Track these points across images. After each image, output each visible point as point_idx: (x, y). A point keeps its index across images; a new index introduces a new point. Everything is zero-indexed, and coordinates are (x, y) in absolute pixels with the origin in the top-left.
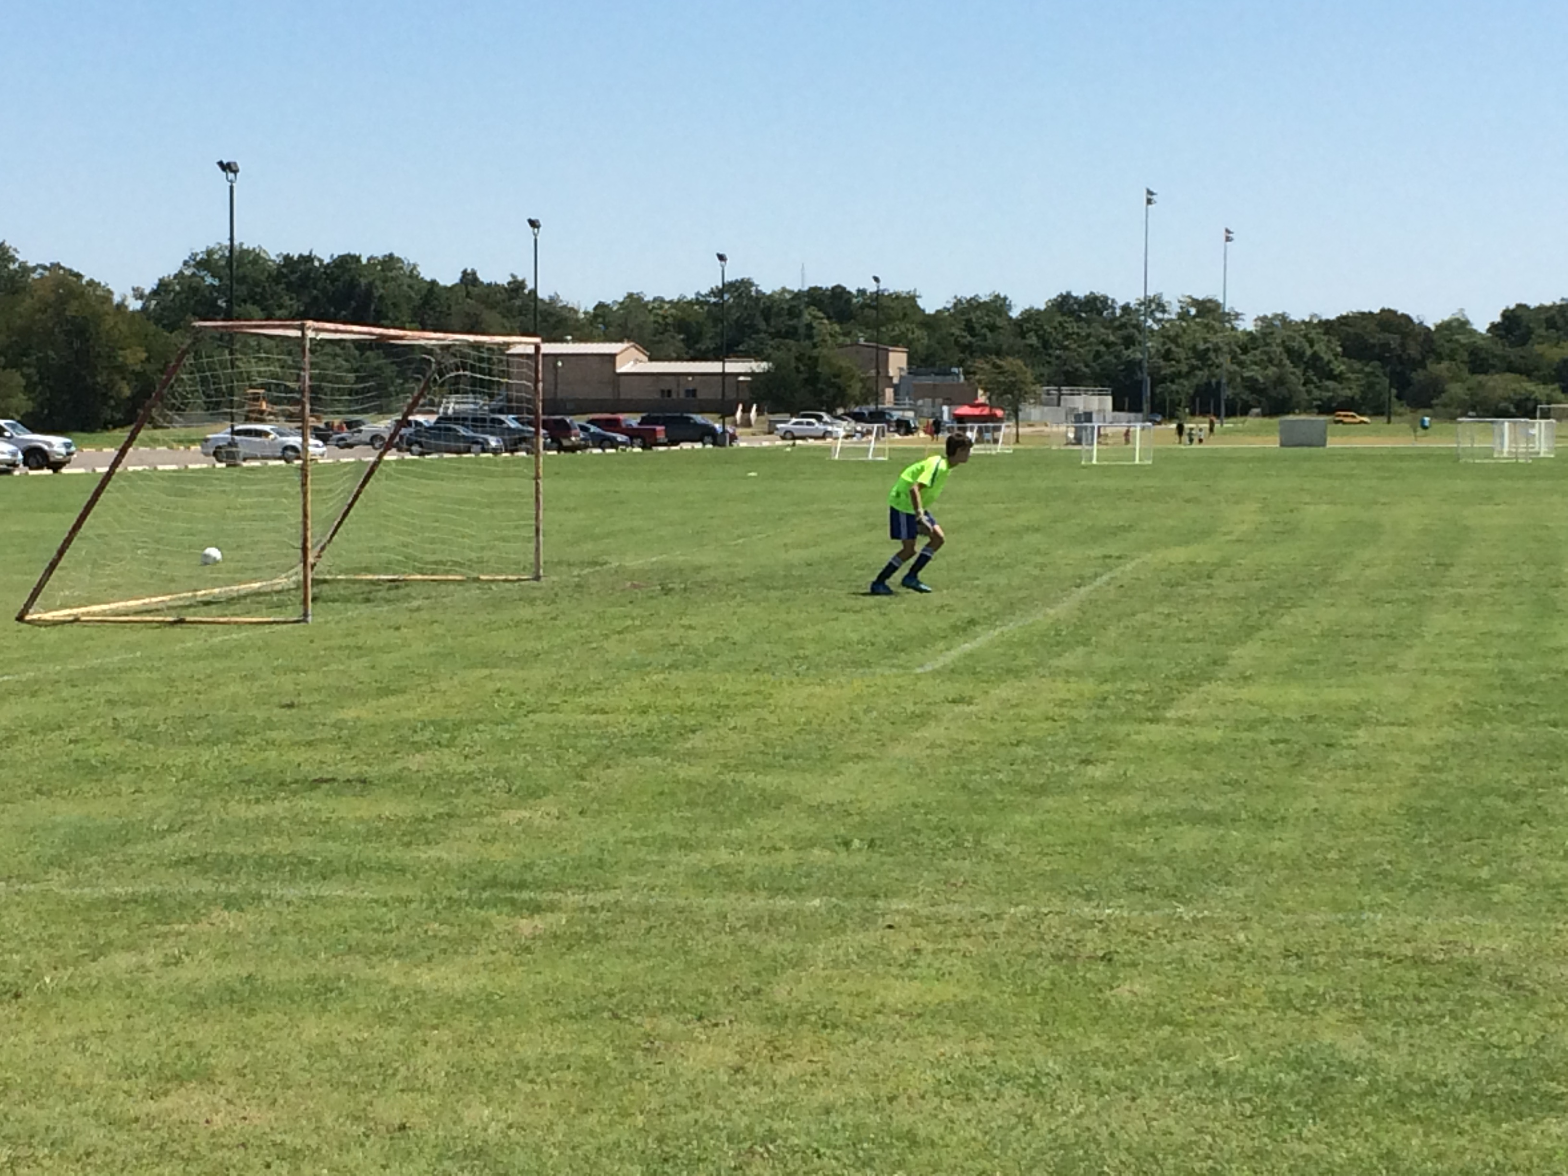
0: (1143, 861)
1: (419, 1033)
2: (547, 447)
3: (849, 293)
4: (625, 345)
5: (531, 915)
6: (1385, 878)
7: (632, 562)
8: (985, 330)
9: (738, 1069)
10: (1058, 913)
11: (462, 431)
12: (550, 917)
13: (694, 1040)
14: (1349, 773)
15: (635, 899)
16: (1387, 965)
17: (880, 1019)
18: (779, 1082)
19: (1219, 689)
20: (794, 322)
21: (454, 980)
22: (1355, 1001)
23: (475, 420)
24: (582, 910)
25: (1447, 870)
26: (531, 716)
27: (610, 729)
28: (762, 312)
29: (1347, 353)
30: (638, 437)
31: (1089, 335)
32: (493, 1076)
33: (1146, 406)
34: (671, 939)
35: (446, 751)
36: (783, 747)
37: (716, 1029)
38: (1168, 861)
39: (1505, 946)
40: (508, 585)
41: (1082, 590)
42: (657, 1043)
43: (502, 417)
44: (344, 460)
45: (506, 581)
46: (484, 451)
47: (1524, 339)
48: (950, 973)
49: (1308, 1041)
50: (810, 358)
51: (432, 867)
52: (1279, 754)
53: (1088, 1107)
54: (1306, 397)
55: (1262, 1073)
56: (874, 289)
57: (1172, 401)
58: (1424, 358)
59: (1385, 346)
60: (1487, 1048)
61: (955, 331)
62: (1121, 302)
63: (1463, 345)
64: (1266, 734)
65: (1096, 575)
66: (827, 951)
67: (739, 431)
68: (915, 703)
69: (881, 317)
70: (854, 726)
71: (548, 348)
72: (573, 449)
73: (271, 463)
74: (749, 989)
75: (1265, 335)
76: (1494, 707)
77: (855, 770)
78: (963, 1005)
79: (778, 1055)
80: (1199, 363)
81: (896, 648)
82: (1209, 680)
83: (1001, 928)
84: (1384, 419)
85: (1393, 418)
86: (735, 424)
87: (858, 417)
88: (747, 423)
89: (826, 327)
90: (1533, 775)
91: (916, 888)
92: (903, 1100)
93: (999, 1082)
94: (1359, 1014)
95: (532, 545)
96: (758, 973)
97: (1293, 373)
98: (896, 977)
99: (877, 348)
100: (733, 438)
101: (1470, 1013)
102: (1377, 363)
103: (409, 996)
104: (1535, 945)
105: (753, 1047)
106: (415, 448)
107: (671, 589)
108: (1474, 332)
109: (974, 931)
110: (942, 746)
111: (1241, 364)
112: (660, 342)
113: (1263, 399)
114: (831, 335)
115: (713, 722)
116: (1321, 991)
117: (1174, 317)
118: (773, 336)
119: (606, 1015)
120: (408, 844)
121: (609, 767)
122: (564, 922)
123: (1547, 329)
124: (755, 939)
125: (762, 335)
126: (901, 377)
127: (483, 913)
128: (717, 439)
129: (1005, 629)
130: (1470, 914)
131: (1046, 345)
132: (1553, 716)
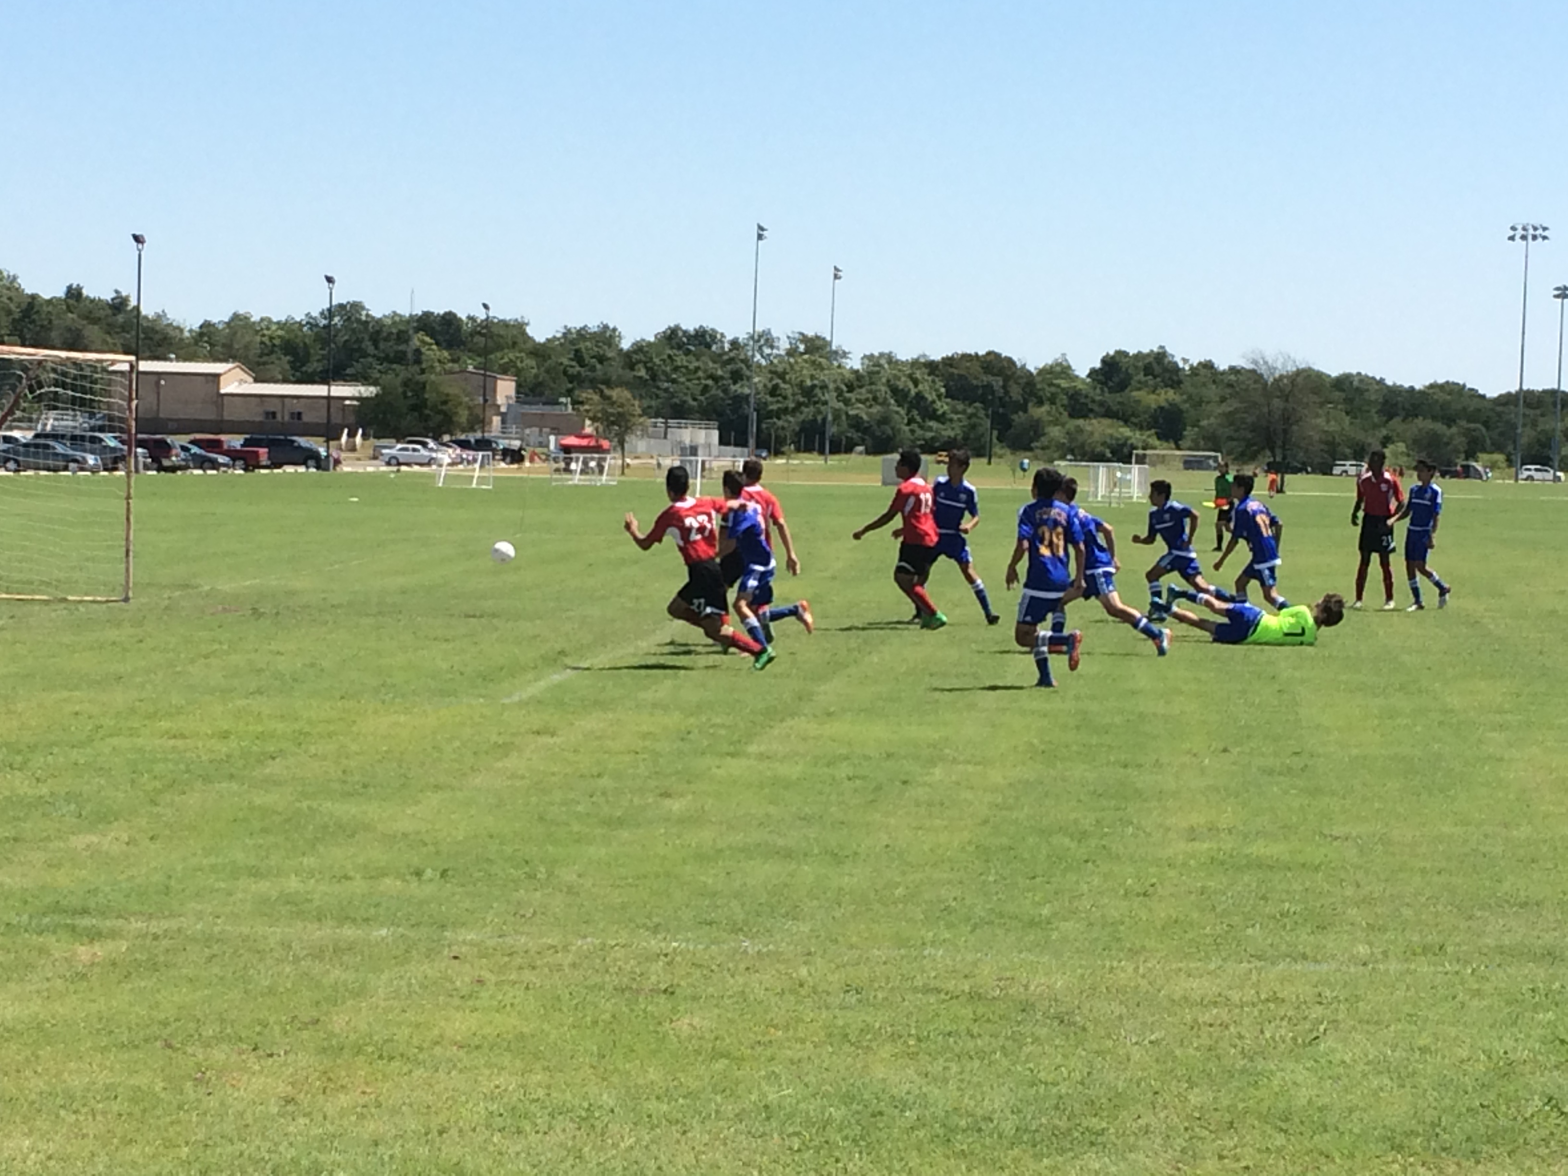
0: (713, 894)
2: (147, 467)
3: (460, 320)
4: (230, 365)
5: (91, 942)
6: (949, 914)
7: (226, 586)
8: (593, 361)
9: (290, 1100)
10: (624, 946)
11: (60, 449)
12: (110, 945)
13: (247, 1070)
14: (923, 811)
15: (199, 927)
16: (944, 1001)
17: (438, 1050)
18: (330, 1113)
19: (802, 725)
20: (402, 347)
22: (909, 1035)
23: (74, 438)
24: (144, 937)
25: (1010, 908)
26: (108, 740)
27: (188, 754)
28: (371, 334)
29: (950, 394)
30: (240, 459)
31: (697, 369)
32: (36, 1105)
33: (752, 442)
34: (231, 967)
35: (18, 773)
36: (363, 775)
37: (271, 1060)
38: (737, 895)
39: (1060, 983)
40: (95, 606)
42: (208, 1073)
43: (101, 435)
45: (94, 602)
46: (82, 469)
47: (1123, 386)
48: (512, 1005)
49: (860, 1077)
50: (417, 383)
52: (855, 790)
53: (638, 1140)
54: (909, 436)
55: (812, 1107)
56: (484, 317)
57: (777, 437)
58: (1026, 402)
59: (989, 387)
60: (1032, 1085)
61: (566, 362)
62: (729, 337)
63: (1063, 389)
64: (843, 770)
66: (390, 980)
67: (343, 455)
68: (499, 734)
69: (489, 345)
70: (436, 754)
71: (145, 366)
72: (173, 469)
74: (307, 1020)
75: (871, 373)
76: (1068, 746)
77: (433, 799)
78: (521, 1037)
79: (331, 1086)
80: (806, 400)
81: (486, 678)
82: (792, 715)
83: (566, 959)
84: (985, 460)
85: (993, 459)
86: (340, 448)
87: (464, 445)
88: (353, 449)
89: (433, 353)
90: (1099, 815)
91: (484, 919)
92: (454, 1132)
93: (552, 1116)
94: (912, 1049)
95: (123, 566)
96: (318, 1003)
97: (897, 412)
98: (457, 1008)
99: (485, 375)
100: (337, 462)
101: (1020, 1048)
102: (978, 405)
104: (1089, 982)
105: (307, 1079)
106: (11, 465)
107: (263, 613)
108: (1075, 378)
109: (539, 963)
110: (523, 777)
111: (847, 402)
112: (264, 364)
113: (867, 437)
114: (439, 361)
115: (294, 749)
116: (877, 1025)
117: (783, 353)
118: (381, 360)
119: (158, 1044)
121: (183, 793)
122: (124, 949)
123: (1145, 375)
124: (317, 968)
125: (370, 359)
126: (509, 406)
127: (41, 939)
128: (321, 464)
130: (1028, 951)
131: (654, 377)
132: (1125, 757)
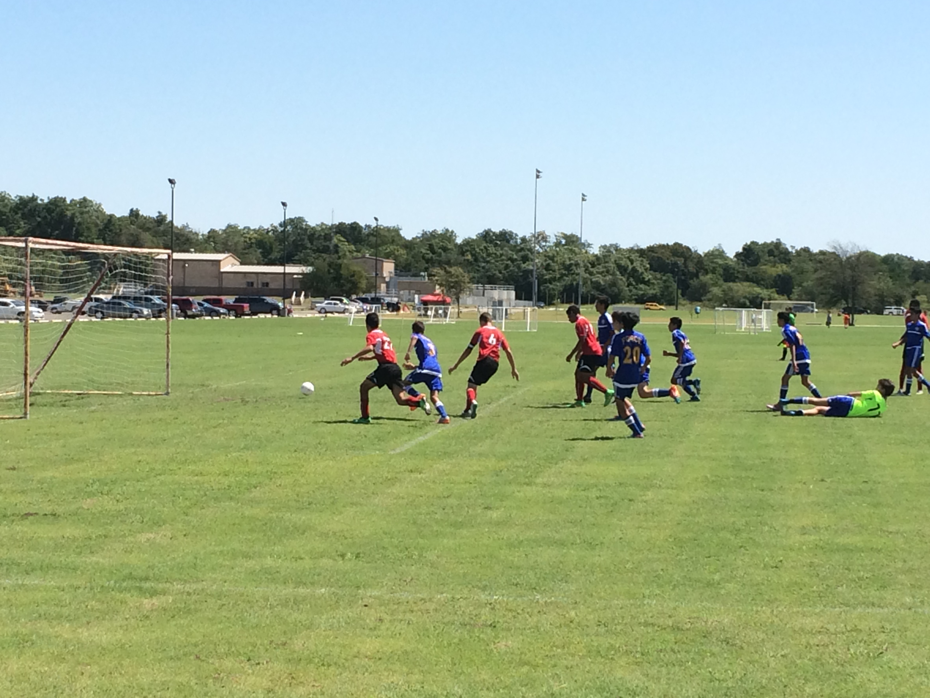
0: (518, 568)
1: (79, 668)
2: (178, 315)
3: (361, 227)
4: (226, 255)
5: (151, 597)
6: (659, 579)
7: (225, 385)
8: (440, 250)
9: (270, 690)
10: (466, 599)
11: (127, 305)
12: (163, 598)
13: (245, 673)
14: (642, 517)
15: (214, 588)
16: (657, 631)
17: (356, 661)
19: (568, 466)
20: (328, 243)
21: (102, 636)
22: (637, 652)
23: (135, 298)
24: (182, 594)
25: (695, 575)
26: (159, 477)
27: (205, 485)
28: (309, 236)
29: (652, 268)
30: (232, 310)
31: (502, 255)
33: (535, 297)
34: (234, 612)
35: (106, 497)
36: (308, 497)
37: (258, 666)
38: (533, 568)
39: (726, 620)
40: (149, 397)
41: (491, 406)
42: (222, 675)
43: (151, 297)
44: (54, 321)
45: (149, 395)
46: (140, 317)
47: (756, 263)
48: (400, 633)
49: (608, 676)
50: (336, 264)
51: (93, 568)
52: (601, 505)
54: (629, 294)
55: (579, 694)
56: (375, 225)
57: (549, 295)
58: (698, 272)
59: (675, 264)
60: (711, 681)
61: (424, 251)
62: (521, 235)
63: (720, 265)
64: (594, 493)
65: (500, 397)
66: (327, 619)
67: (293, 307)
68: (388, 472)
69: (379, 242)
70: (351, 485)
71: (176, 256)
72: (193, 316)
73: (10, 322)
74: (279, 643)
75: (604, 256)
76: (728, 478)
77: (351, 511)
78: (406, 652)
79: (294, 682)
80: (566, 272)
82: (562, 460)
83: (431, 606)
84: (674, 307)
85: (679, 307)
86: (291, 303)
87: (364, 301)
88: (299, 303)
89: (346, 247)
90: (747, 519)
91: (382, 582)
94: (639, 660)
95: (166, 373)
96: (285, 633)
97: (621, 279)
98: (368, 636)
99: (376, 259)
100: (290, 312)
101: (703, 659)
102: (669, 275)
103: (74, 645)
104: (744, 619)
105: (280, 678)
106: (99, 315)
107: (247, 402)
108: (727, 258)
109: (415, 608)
110: (403, 498)
111: (591, 274)
112: (246, 254)
114: (349, 251)
115: (267, 481)
116: (617, 646)
117: (552, 245)
118: (315, 251)
119: (192, 657)
120: (80, 553)
121: (203, 508)
122: (170, 601)
123: (769, 256)
124: (285, 612)
125: (309, 251)
126: (391, 278)
127: (122, 595)
128: (280, 312)
130: (707, 601)
131: (476, 260)
132: (762, 484)
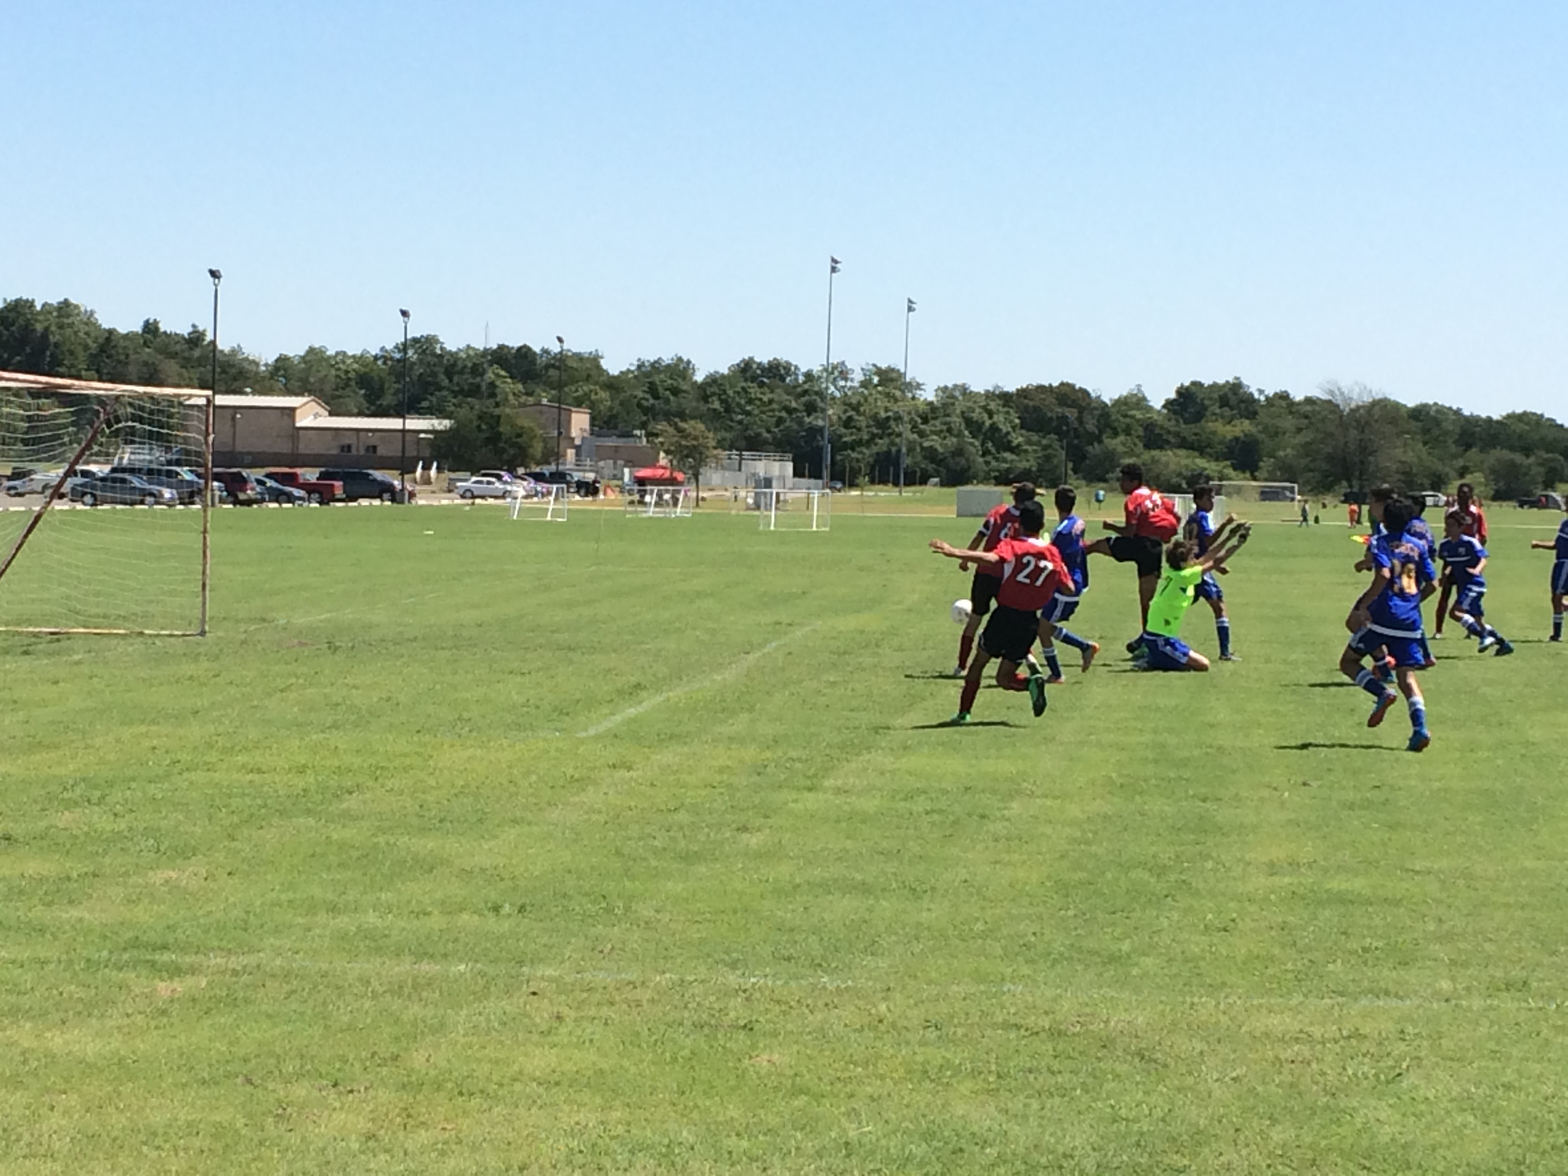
0: (792, 930)
1: (46, 1099)
2: (222, 501)
3: (535, 353)
4: (305, 399)
5: (171, 978)
6: (1029, 949)
7: (300, 620)
8: (668, 394)
9: (371, 1136)
10: (702, 981)
11: (136, 482)
12: (190, 981)
13: (327, 1106)
14: (1001, 845)
15: (278, 962)
16: (1024, 1037)
17: (518, 1087)
18: (410, 1150)
19: (879, 758)
20: (477, 380)
21: (86, 1043)
22: (990, 1072)
23: (150, 472)
24: (223, 973)
25: (1090, 944)
26: (186, 774)
27: (265, 789)
28: (446, 368)
29: (1025, 425)
30: (314, 492)
31: (771, 401)
32: (119, 1142)
33: (826, 473)
34: (311, 1003)
35: (96, 808)
36: (439, 810)
37: (351, 1095)
38: (815, 931)
39: (1140, 1019)
40: (172, 640)
41: (751, 657)
42: (289, 1110)
43: (178, 469)
44: (12, 509)
45: (171, 636)
46: (159, 503)
47: (1199, 416)
48: (591, 1041)
49: (940, 1114)
50: (492, 416)
51: (73, 928)
52: (933, 825)
54: (985, 468)
55: (892, 1144)
56: (558, 350)
57: (852, 469)
58: (1100, 433)
59: (1063, 419)
60: (1115, 1121)
61: (638, 393)
62: (803, 369)
63: (1138, 420)
64: (921, 805)
65: (766, 642)
66: (469, 1016)
67: (418, 488)
68: (576, 768)
69: (564, 378)
70: (512, 789)
71: (221, 400)
72: (249, 503)
74: (387, 1055)
75: (945, 405)
76: (1146, 780)
77: (511, 833)
78: (601, 1073)
79: (411, 1122)
80: (880, 432)
81: (561, 711)
82: (868, 749)
83: (645, 995)
86: (415, 481)
87: (538, 477)
88: (427, 481)
89: (508, 386)
90: (1178, 849)
91: (562, 955)
92: (534, 1169)
93: (632, 1152)
94: (993, 1086)
95: (200, 599)
96: (397, 1039)
97: (972, 444)
98: (537, 1045)
99: (559, 408)
100: (412, 495)
101: (1101, 1085)
102: (1053, 436)
103: (39, 1060)
104: (1169, 1018)
105: (387, 1115)
106: (88, 499)
107: (339, 647)
108: (1150, 409)
109: (617, 998)
110: (600, 812)
111: (922, 434)
112: (340, 397)
113: (941, 469)
114: (514, 394)
115: (370, 783)
116: (957, 1062)
117: (856, 384)
118: (455, 394)
119: (239, 1081)
120: (49, 904)
121: (261, 828)
122: (203, 985)
123: (1221, 407)
124: (396, 1004)
125: (445, 393)
126: (583, 439)
127: (121, 975)
128: (396, 496)
129: (671, 694)
130: (1109, 987)
131: (728, 410)
132: (1204, 790)
